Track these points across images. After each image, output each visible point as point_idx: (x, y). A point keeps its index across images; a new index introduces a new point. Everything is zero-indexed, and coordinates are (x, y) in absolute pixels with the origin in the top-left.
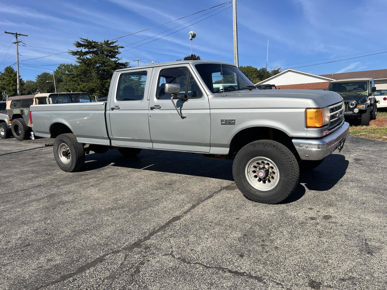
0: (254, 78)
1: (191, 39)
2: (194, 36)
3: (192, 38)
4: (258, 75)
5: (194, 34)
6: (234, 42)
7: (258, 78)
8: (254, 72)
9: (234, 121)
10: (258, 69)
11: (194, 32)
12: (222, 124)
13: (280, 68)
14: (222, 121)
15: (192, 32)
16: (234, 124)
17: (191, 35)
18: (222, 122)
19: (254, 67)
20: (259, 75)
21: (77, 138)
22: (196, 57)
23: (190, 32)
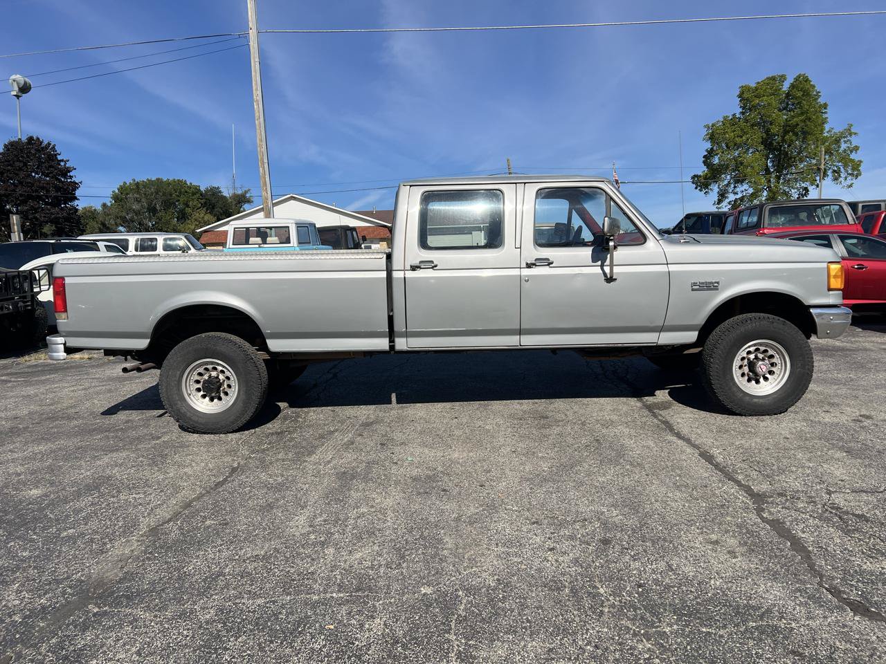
0: (194, 208)
1: (18, 97)
2: (25, 89)
3: (20, 94)
4: (203, 201)
5: (25, 83)
6: (258, 127)
7: (205, 209)
8: (194, 194)
9: (716, 285)
10: (203, 189)
11: (27, 80)
12: (693, 290)
13: (249, 190)
14: (695, 284)
15: (19, 78)
16: (716, 288)
17: (18, 84)
18: (694, 287)
19: (191, 183)
20: (205, 203)
21: (267, 341)
22: (41, 143)
23: (13, 77)
